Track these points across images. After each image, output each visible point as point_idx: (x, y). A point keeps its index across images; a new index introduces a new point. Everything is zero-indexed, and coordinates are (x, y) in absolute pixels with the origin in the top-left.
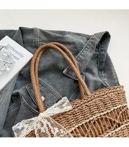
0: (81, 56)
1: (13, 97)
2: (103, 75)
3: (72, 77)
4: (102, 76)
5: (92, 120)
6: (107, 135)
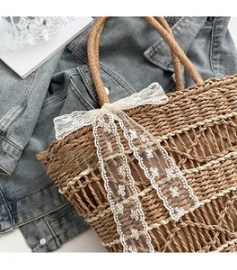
0: (179, 28)
1: (53, 85)
2: (218, 66)
3: (159, 65)
4: (216, 69)
5: (202, 126)
6: (228, 156)
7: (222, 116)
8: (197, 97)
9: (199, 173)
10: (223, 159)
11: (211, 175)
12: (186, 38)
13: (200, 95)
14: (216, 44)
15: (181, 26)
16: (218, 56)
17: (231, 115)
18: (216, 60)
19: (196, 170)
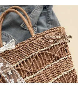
2: (50, 26)
5: (34, 55)
6: (47, 67)
7: (42, 49)
8: (31, 43)
9: (33, 78)
10: (44, 69)
11: (39, 78)
12: (36, 17)
13: (33, 42)
14: (48, 18)
15: (34, 13)
16: (50, 22)
17: (46, 48)
18: (49, 24)
19: (32, 77)
